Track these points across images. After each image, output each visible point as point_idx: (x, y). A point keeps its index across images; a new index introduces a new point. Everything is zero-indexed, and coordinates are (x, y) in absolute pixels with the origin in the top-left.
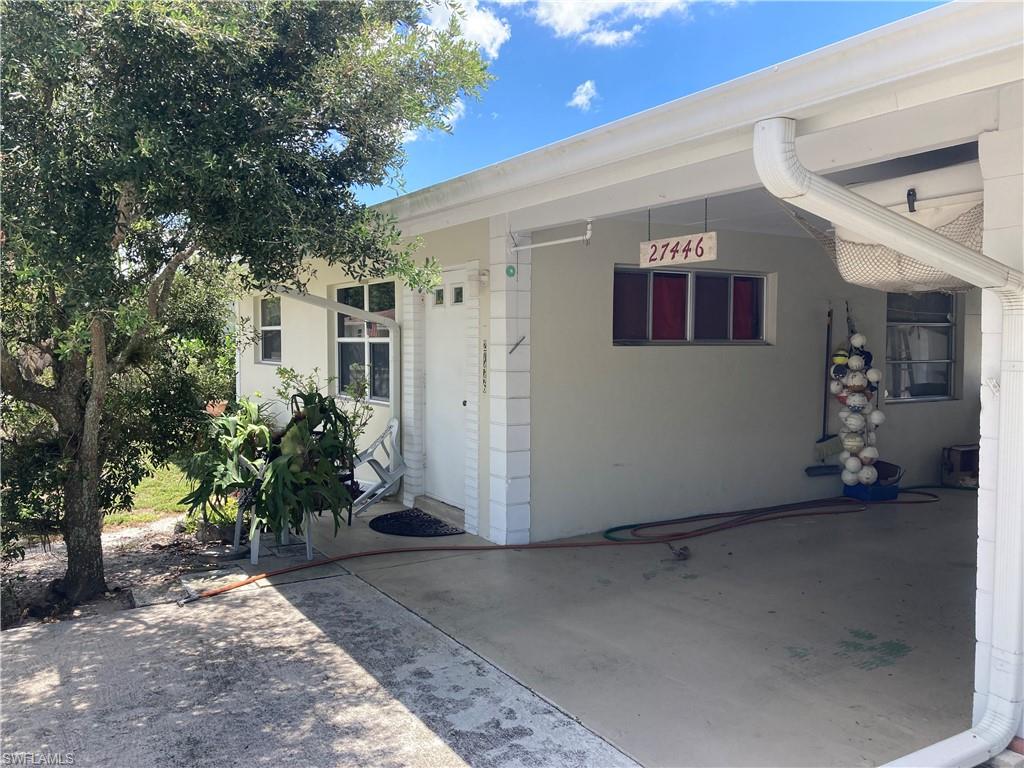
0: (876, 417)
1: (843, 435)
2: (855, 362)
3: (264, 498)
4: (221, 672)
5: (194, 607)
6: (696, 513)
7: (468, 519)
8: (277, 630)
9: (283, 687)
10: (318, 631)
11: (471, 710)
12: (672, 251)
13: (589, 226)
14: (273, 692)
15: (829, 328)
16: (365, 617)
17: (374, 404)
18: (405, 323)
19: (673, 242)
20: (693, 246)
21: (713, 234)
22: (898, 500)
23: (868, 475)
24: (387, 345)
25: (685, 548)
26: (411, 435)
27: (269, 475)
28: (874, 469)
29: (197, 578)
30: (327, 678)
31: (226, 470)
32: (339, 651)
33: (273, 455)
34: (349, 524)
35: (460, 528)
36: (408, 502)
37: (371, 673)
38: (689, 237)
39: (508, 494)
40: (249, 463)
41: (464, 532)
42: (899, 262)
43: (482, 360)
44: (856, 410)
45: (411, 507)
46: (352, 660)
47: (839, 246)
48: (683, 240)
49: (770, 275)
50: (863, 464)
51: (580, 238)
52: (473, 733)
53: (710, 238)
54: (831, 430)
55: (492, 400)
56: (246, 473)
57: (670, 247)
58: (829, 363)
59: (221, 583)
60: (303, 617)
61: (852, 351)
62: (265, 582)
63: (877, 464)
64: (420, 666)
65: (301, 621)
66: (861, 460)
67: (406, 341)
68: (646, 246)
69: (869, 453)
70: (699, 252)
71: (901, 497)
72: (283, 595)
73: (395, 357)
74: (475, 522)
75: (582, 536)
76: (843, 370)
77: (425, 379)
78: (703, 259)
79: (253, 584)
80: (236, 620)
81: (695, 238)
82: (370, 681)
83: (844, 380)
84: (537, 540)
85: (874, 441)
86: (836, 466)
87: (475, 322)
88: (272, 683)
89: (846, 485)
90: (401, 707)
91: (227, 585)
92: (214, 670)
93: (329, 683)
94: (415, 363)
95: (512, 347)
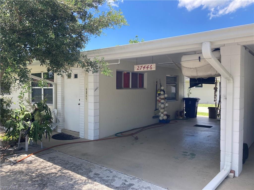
0: (167, 105)
1: (160, 109)
2: (162, 93)
3: (31, 132)
4: (40, 182)
5: (16, 165)
6: (132, 128)
7: (80, 134)
8: (48, 168)
9: (62, 183)
10: (60, 167)
11: (115, 181)
12: (143, 68)
13: (119, 61)
14: (60, 185)
15: (157, 85)
16: (70, 162)
17: (49, 105)
18: (58, 83)
19: (144, 66)
20: (149, 67)
21: (155, 64)
22: (170, 123)
23: (165, 117)
24: (52, 89)
25: (137, 137)
26: (60, 113)
27: (32, 126)
28: (166, 116)
29: (12, 157)
30: (72, 179)
31: (19, 125)
32: (70, 172)
33: (33, 120)
34: (46, 138)
35: (78, 137)
36: (59, 131)
37: (83, 176)
38: (148, 65)
39: (94, 127)
40: (26, 123)
41: (80, 138)
42: (197, 72)
43: (86, 93)
44: (162, 103)
45: (61, 132)
46: (75, 174)
47: (182, 68)
48: (147, 65)
49: (145, 73)
50: (164, 115)
51: (117, 63)
52: (120, 187)
53: (154, 65)
54: (157, 108)
55: (89, 103)
56: (25, 126)
57: (143, 67)
58: (157, 93)
59: (20, 158)
60: (53, 164)
61: (161, 90)
62: (33, 156)
63: (167, 115)
64: (94, 172)
65: (53, 165)
66: (164, 114)
67: (58, 88)
68: (136, 66)
69: (165, 113)
70: (151, 68)
71: (171, 122)
72: (42, 159)
73: (55, 92)
74: (83, 135)
75: (110, 136)
76: (160, 94)
77: (64, 98)
78: (152, 70)
79: (30, 157)
80: (32, 167)
81: (150, 65)
82: (84, 178)
83: (160, 97)
84: (100, 138)
85: (166, 110)
86: (158, 116)
87: (83, 83)
88: (58, 183)
89: (160, 120)
90: (98, 183)
91: (22, 158)
92: (37, 182)
93: (74, 180)
94: (61, 94)
95: (95, 90)
